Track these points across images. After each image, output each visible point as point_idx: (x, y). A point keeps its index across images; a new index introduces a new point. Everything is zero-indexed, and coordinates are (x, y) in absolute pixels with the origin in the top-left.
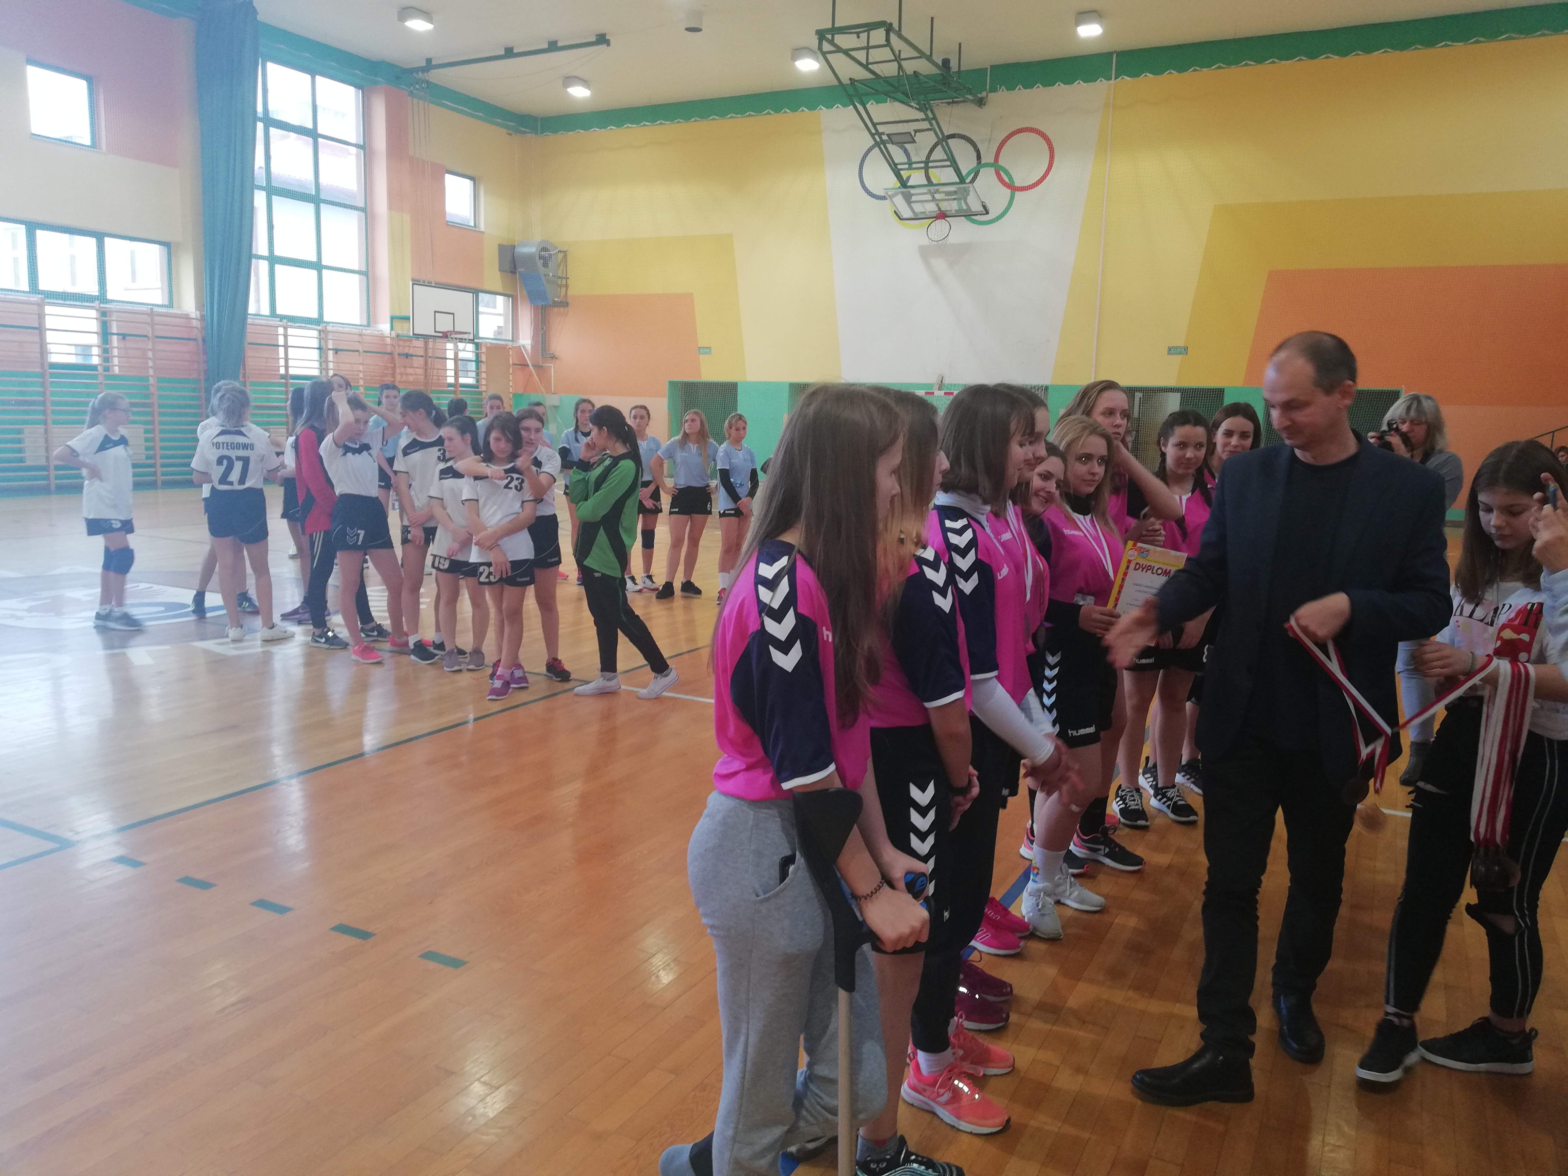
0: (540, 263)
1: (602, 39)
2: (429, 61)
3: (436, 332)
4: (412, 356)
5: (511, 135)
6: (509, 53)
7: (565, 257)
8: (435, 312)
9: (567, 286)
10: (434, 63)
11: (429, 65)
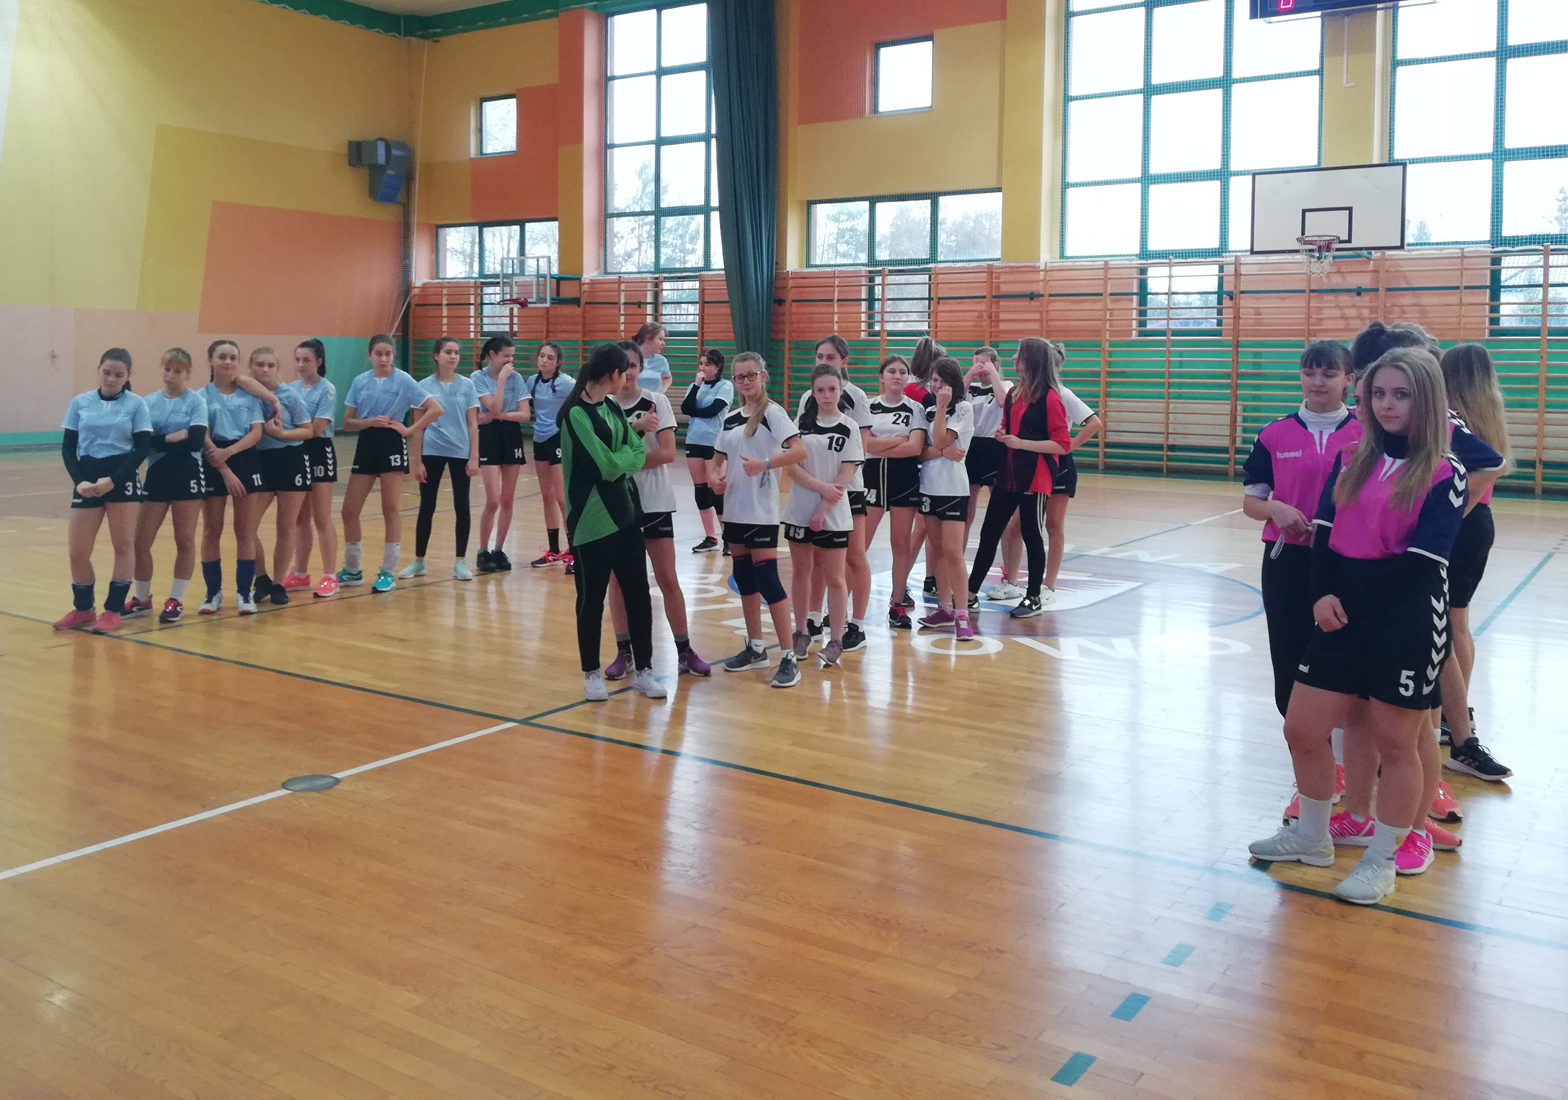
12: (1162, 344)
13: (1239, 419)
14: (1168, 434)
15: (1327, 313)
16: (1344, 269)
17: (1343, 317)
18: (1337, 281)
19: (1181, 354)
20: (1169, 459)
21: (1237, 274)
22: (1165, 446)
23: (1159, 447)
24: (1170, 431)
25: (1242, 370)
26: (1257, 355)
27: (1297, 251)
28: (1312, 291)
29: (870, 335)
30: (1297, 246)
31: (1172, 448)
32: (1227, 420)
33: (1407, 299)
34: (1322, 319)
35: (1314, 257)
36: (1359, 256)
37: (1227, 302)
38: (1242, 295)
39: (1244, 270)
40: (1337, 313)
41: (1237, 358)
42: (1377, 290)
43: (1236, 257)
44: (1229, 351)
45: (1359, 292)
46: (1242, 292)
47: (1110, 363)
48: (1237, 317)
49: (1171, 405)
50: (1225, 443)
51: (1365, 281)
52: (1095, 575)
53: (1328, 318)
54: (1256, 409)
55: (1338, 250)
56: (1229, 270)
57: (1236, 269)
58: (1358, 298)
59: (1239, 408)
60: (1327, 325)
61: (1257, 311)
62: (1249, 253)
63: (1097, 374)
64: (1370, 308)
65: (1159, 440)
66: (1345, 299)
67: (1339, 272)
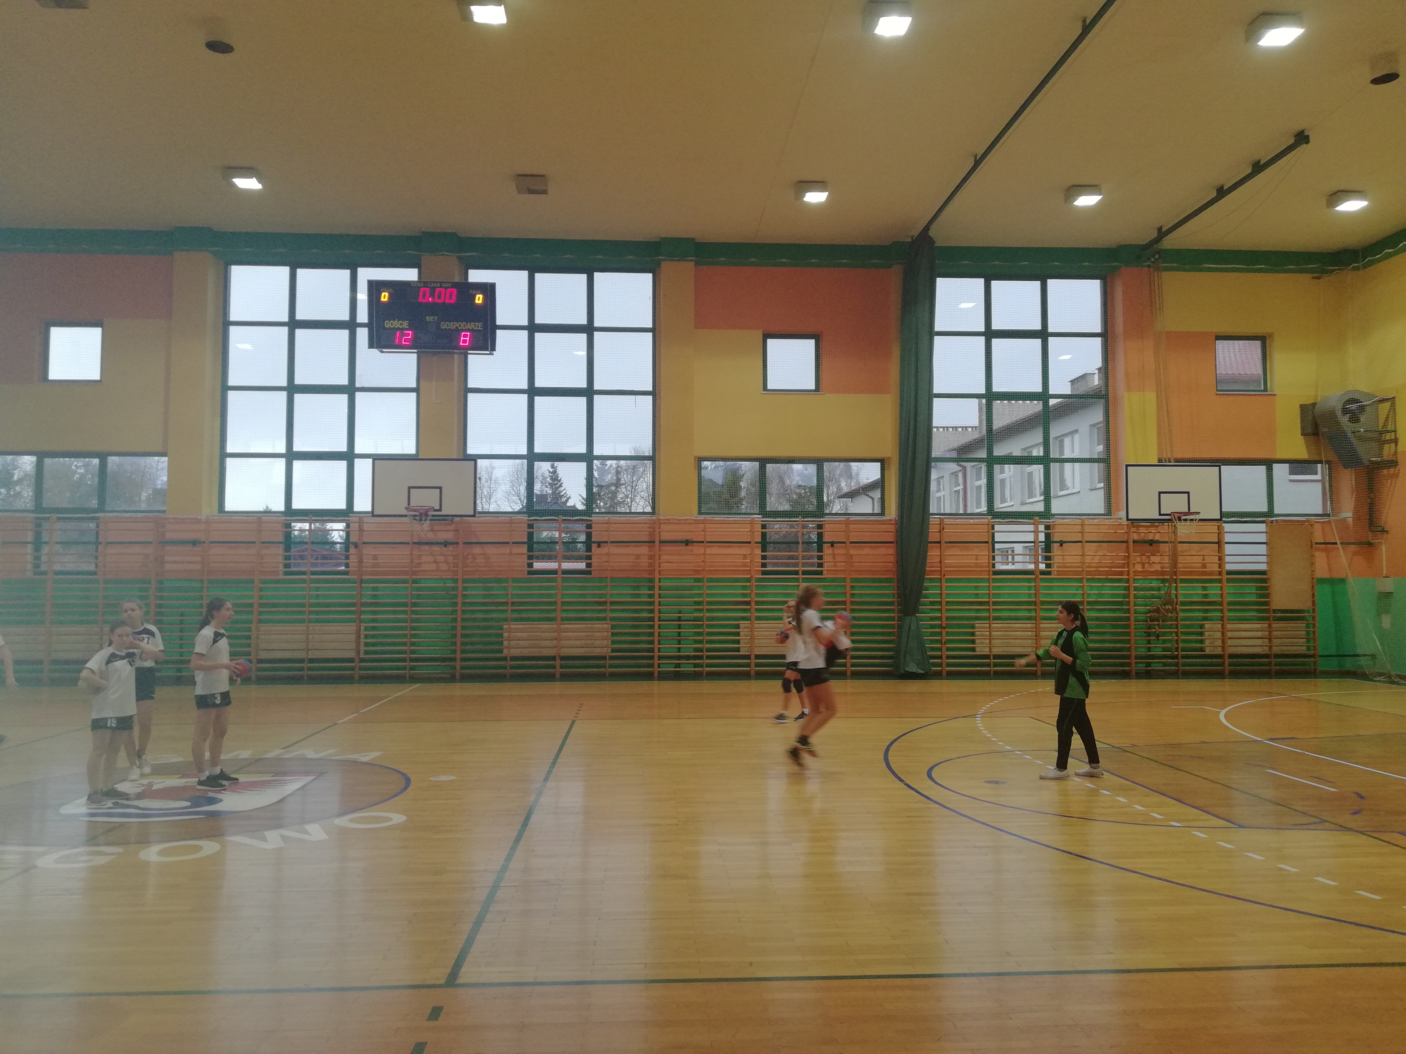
0: (1344, 420)
1: (1302, 138)
2: (1160, 229)
3: (1160, 515)
4: (1158, 542)
5: (1318, 278)
6: (1222, 192)
7: (1393, 406)
8: (1160, 493)
9: (1396, 441)
10: (1164, 229)
11: (1162, 234)
12: (304, 581)
13: (362, 636)
14: (308, 650)
15: (424, 559)
16: (435, 528)
17: (435, 562)
18: (431, 536)
19: (318, 589)
20: (309, 669)
21: (361, 530)
22: (306, 659)
23: (302, 661)
24: (310, 647)
25: (364, 600)
26: (375, 589)
27: (405, 516)
28: (414, 543)
29: (35, 574)
30: (405, 512)
31: (311, 661)
32: (353, 637)
33: (477, 550)
34: (420, 563)
35: (416, 520)
36: (446, 520)
37: (352, 550)
38: (364, 545)
39: (366, 527)
40: (431, 559)
41: (361, 592)
42: (457, 543)
43: (360, 517)
44: (355, 587)
45: (446, 544)
46: (364, 543)
47: (261, 597)
48: (360, 562)
49: (310, 628)
50: (352, 654)
51: (449, 536)
52: (277, 774)
53: (425, 563)
54: (374, 628)
55: (433, 516)
56: (355, 526)
57: (359, 526)
58: (445, 548)
59: (362, 628)
60: (424, 567)
61: (375, 557)
62: (370, 515)
63: (251, 605)
64: (453, 555)
65: (301, 655)
66: (436, 548)
67: (432, 530)
